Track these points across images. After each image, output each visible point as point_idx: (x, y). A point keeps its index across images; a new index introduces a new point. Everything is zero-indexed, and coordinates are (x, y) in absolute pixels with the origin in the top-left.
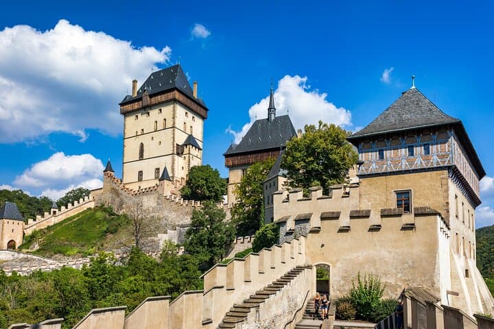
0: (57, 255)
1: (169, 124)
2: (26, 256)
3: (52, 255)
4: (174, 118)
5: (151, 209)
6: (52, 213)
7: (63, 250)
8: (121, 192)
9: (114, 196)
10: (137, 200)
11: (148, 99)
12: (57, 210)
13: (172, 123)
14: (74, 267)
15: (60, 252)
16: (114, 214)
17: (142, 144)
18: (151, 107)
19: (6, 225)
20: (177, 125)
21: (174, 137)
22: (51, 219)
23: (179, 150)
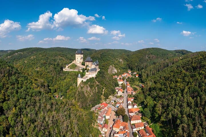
1: (80, 56)
2: (69, 69)
5: (79, 65)
7: (72, 68)
10: (77, 64)
11: (78, 54)
17: (77, 58)
22: (70, 65)
23: (81, 59)
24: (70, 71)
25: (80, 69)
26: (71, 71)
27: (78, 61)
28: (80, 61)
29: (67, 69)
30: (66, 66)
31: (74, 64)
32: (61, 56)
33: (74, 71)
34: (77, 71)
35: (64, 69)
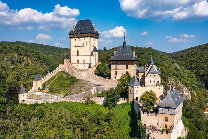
0: (57, 94)
1: (88, 45)
2: (46, 94)
3: (55, 94)
4: (90, 43)
5: (85, 77)
6: (48, 75)
7: (58, 92)
8: (72, 68)
9: (69, 69)
10: (79, 72)
11: (80, 34)
12: (50, 74)
13: (89, 44)
14: (66, 101)
15: (57, 93)
16: (70, 76)
17: (78, 50)
18: (81, 37)
19: (37, 83)
20: (91, 45)
21: (90, 50)
22: (48, 77)
23: (92, 54)
24: (51, 101)
25: (93, 91)
26: (55, 103)
27: (81, 61)
28: (87, 61)
29: (39, 93)
30: (34, 82)
31: (63, 72)
32: (20, 54)
33: (67, 99)
34: (78, 100)
35: (22, 97)
